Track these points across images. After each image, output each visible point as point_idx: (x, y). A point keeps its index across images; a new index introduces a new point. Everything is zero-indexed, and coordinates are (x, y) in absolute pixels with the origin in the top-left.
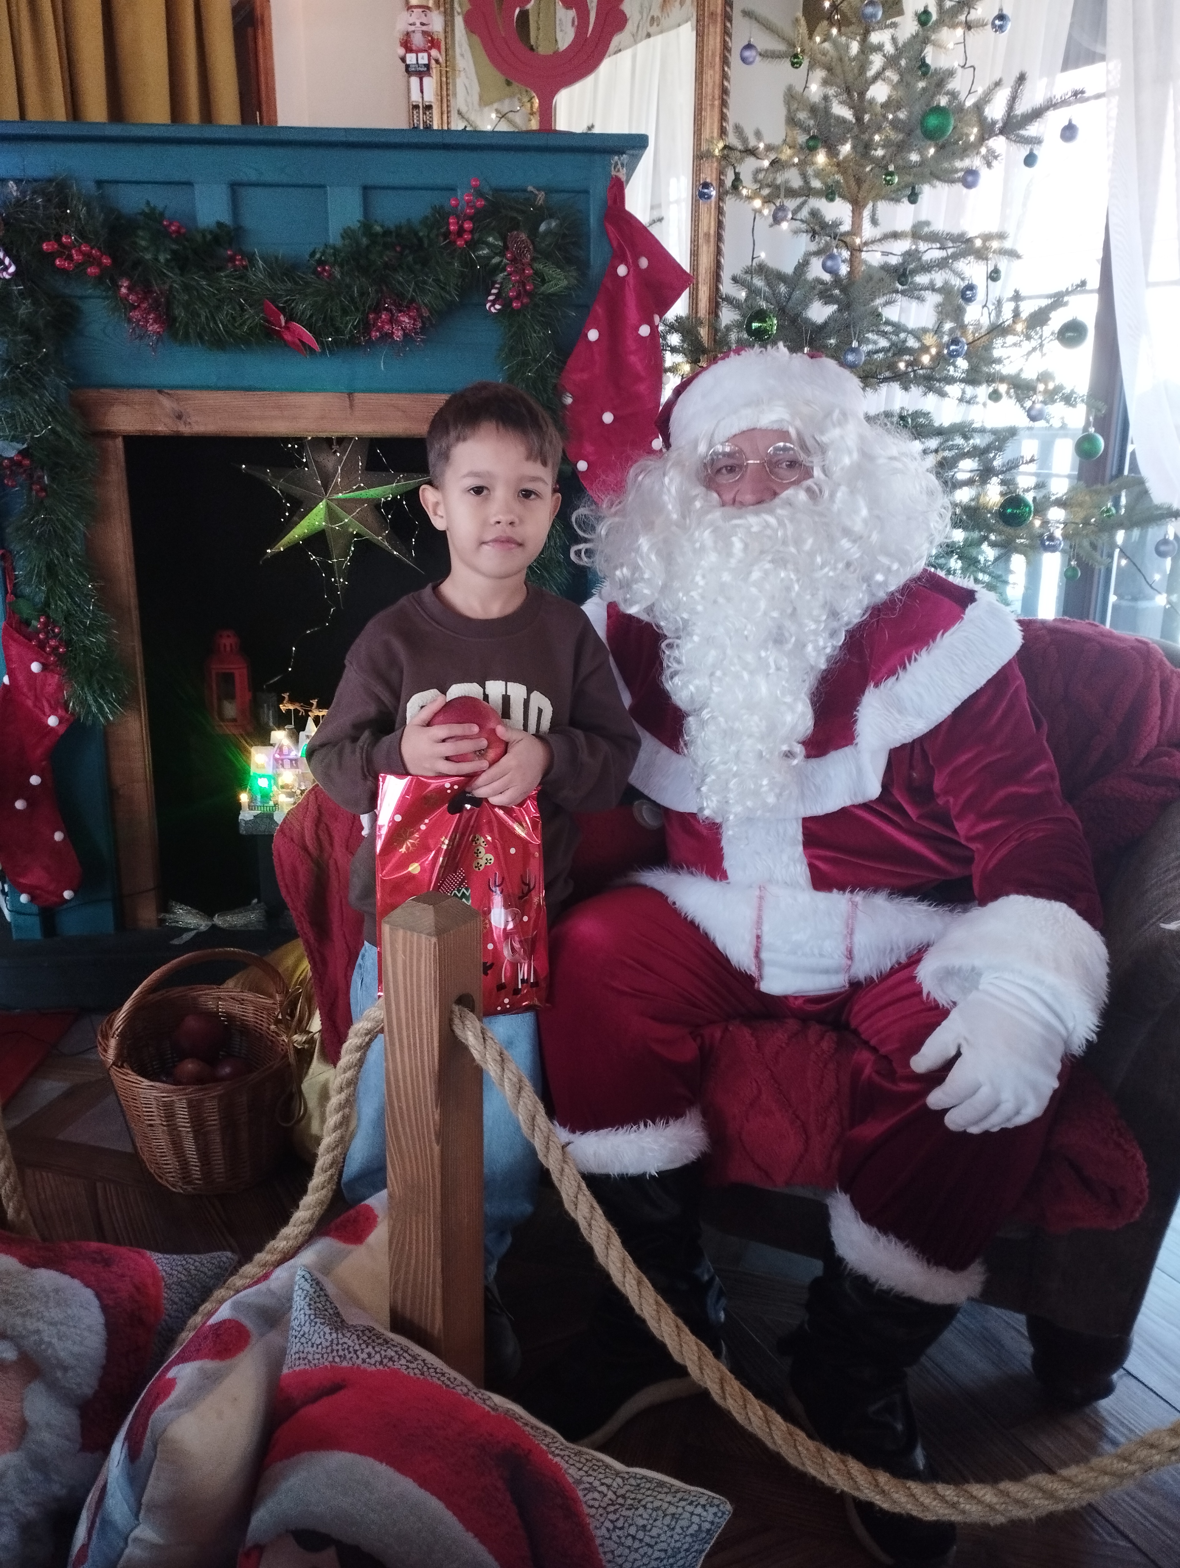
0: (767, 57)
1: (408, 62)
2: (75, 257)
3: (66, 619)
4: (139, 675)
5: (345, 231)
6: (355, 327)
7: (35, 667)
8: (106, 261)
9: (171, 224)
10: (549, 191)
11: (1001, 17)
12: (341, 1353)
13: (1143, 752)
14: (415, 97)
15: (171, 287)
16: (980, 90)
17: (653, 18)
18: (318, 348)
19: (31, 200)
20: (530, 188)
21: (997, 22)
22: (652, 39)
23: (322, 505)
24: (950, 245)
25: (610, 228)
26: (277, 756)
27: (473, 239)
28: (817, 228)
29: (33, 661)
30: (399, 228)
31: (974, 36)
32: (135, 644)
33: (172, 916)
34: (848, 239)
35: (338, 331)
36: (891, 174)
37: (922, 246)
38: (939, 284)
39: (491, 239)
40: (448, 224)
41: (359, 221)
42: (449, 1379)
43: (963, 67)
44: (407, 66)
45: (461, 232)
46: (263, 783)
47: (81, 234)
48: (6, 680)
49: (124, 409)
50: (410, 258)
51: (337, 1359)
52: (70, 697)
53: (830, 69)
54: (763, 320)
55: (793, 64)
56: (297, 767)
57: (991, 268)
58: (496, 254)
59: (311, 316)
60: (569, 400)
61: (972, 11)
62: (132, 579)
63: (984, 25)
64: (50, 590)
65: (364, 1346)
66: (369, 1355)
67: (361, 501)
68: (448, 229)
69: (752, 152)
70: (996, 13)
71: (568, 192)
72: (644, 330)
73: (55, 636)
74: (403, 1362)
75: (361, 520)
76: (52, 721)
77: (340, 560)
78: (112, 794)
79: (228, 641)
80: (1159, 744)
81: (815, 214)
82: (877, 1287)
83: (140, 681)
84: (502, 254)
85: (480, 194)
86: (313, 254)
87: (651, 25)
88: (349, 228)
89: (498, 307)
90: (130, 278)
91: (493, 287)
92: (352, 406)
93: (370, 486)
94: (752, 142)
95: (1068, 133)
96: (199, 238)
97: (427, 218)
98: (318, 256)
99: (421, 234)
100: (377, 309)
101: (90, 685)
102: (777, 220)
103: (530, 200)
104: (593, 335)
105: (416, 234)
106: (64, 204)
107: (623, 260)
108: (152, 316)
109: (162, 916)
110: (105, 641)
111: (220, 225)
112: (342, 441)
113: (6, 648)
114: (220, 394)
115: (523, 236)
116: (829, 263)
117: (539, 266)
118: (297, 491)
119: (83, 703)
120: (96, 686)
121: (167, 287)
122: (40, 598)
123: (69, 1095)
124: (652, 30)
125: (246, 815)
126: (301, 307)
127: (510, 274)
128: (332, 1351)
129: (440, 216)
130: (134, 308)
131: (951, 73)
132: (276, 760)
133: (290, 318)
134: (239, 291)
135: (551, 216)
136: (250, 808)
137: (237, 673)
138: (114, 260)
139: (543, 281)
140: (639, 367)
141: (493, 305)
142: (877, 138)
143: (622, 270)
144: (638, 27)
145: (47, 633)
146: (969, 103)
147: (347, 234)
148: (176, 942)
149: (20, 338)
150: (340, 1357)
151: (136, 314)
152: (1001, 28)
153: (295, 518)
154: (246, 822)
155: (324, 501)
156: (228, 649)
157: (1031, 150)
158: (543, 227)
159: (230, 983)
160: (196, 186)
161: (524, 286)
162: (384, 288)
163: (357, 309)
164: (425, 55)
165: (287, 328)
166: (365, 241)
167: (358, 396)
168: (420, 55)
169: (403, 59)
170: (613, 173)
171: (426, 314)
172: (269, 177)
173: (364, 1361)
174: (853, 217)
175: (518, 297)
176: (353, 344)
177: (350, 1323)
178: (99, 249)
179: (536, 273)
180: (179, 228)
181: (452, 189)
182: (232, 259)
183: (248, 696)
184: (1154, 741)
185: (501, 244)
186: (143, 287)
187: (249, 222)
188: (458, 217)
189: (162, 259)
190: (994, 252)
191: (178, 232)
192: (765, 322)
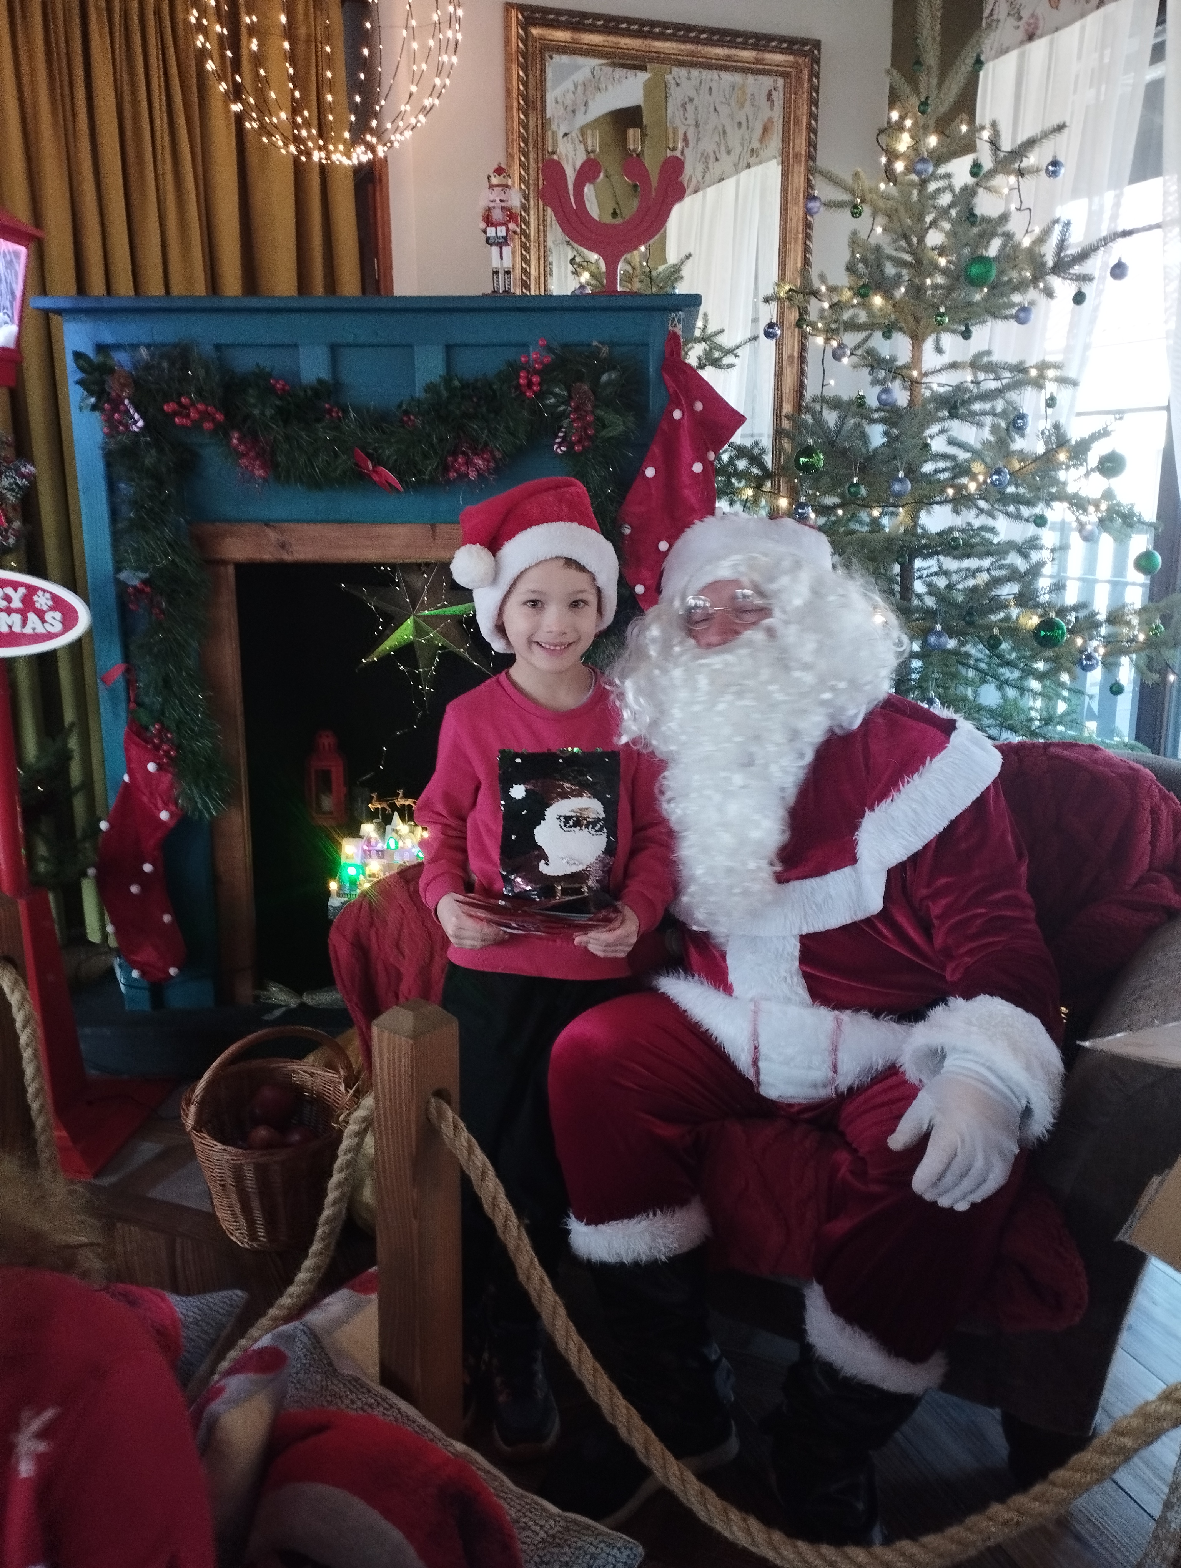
0: (831, 207)
1: (488, 235)
2: (192, 414)
3: (177, 726)
4: (242, 774)
5: (427, 385)
6: (434, 470)
7: (151, 767)
8: (220, 417)
9: (277, 382)
10: (612, 345)
11: (1055, 163)
12: (329, 1398)
13: (1134, 877)
14: (496, 263)
15: (275, 438)
16: (1037, 230)
17: (752, 150)
18: (401, 489)
19: (159, 364)
20: (595, 343)
21: (1051, 168)
22: (753, 169)
23: (410, 621)
24: (1007, 374)
25: (666, 376)
26: (366, 848)
27: (541, 389)
28: (875, 364)
29: (150, 761)
30: (476, 380)
31: (1027, 183)
32: (239, 747)
33: (265, 993)
34: (904, 372)
35: (420, 472)
36: (941, 315)
37: (981, 376)
38: (999, 410)
39: (557, 390)
40: (519, 377)
41: (440, 376)
42: (418, 1426)
43: (1019, 210)
44: (488, 239)
45: (530, 384)
46: (352, 871)
47: (199, 393)
48: (126, 778)
49: (235, 539)
50: (484, 409)
51: (325, 1404)
52: (179, 795)
53: (889, 216)
54: (809, 456)
55: (853, 214)
56: (383, 858)
57: (1048, 396)
58: (563, 403)
59: (396, 461)
60: (627, 531)
61: (1024, 159)
62: (238, 689)
63: (1038, 170)
64: (165, 700)
65: (348, 1393)
66: (353, 1402)
67: (444, 617)
68: (518, 382)
69: (815, 293)
70: (1050, 159)
71: (631, 345)
72: (698, 468)
73: (168, 740)
74: (381, 1409)
75: (444, 634)
76: (164, 815)
77: (427, 670)
78: (215, 879)
79: (327, 740)
80: (1151, 868)
81: (870, 352)
82: (840, 1376)
83: (243, 780)
84: (567, 403)
85: (549, 349)
86: (400, 406)
87: (751, 156)
88: (432, 383)
89: (563, 449)
90: (240, 430)
91: (560, 431)
92: (434, 537)
93: (452, 604)
94: (816, 284)
95: (1117, 271)
96: (302, 393)
97: (500, 372)
98: (404, 407)
99: (495, 387)
100: (455, 453)
101: (197, 785)
102: (837, 356)
103: (594, 353)
104: (650, 472)
105: (490, 386)
106: (185, 367)
107: (679, 406)
108: (258, 463)
109: (256, 992)
110: (210, 745)
111: (320, 381)
112: (428, 564)
113: (127, 750)
114: (320, 527)
115: (586, 387)
116: (884, 397)
117: (600, 413)
118: (390, 608)
119: (191, 799)
120: (202, 785)
121: (271, 437)
122: (157, 707)
123: (161, 1156)
124: (752, 161)
125: (334, 902)
126: (387, 453)
127: (574, 421)
128: (321, 1396)
129: (514, 368)
130: (244, 455)
131: (1004, 218)
132: (364, 851)
133: (377, 462)
134: (334, 440)
135: (614, 368)
136: (339, 895)
137: (333, 770)
138: (227, 415)
139: (604, 426)
140: (693, 500)
141: (559, 447)
142: (928, 282)
143: (677, 414)
144: (739, 158)
145: (161, 739)
146: (1026, 242)
147: (430, 388)
148: (267, 1017)
149: (145, 483)
150: (328, 1401)
151: (244, 462)
152: (1054, 174)
153: (387, 632)
154: (335, 908)
155: (412, 618)
156: (327, 747)
157: (1080, 288)
158: (605, 378)
159: (310, 1059)
160: (301, 349)
161: (586, 429)
162: (462, 435)
163: (436, 453)
164: (504, 228)
165: (375, 471)
166: (445, 394)
167: (442, 528)
168: (499, 228)
169: (485, 232)
170: (670, 328)
171: (498, 455)
172: (362, 340)
173: (347, 1406)
174: (912, 351)
175: (579, 442)
176: (433, 482)
177: (342, 1372)
178: (215, 406)
179: (598, 418)
180: (284, 386)
181: (525, 345)
182: (330, 411)
183: (344, 790)
184: (1146, 867)
185: (565, 393)
186: (251, 437)
187: (347, 377)
188: (528, 372)
189: (268, 413)
190: (1051, 380)
191: (283, 389)
192: (812, 457)
